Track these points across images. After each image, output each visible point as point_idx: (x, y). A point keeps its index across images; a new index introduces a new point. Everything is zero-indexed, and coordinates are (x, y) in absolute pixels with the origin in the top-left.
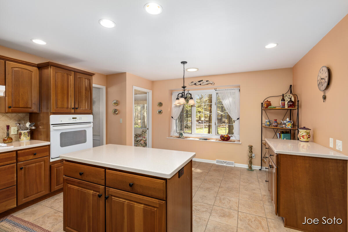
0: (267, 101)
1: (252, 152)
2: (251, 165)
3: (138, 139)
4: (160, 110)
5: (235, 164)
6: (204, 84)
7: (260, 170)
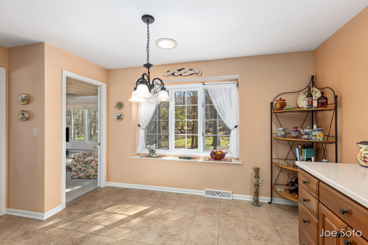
0: (281, 98)
1: (259, 178)
2: (258, 197)
3: (86, 160)
4: (119, 115)
5: (234, 195)
6: (186, 74)
7: (270, 203)
